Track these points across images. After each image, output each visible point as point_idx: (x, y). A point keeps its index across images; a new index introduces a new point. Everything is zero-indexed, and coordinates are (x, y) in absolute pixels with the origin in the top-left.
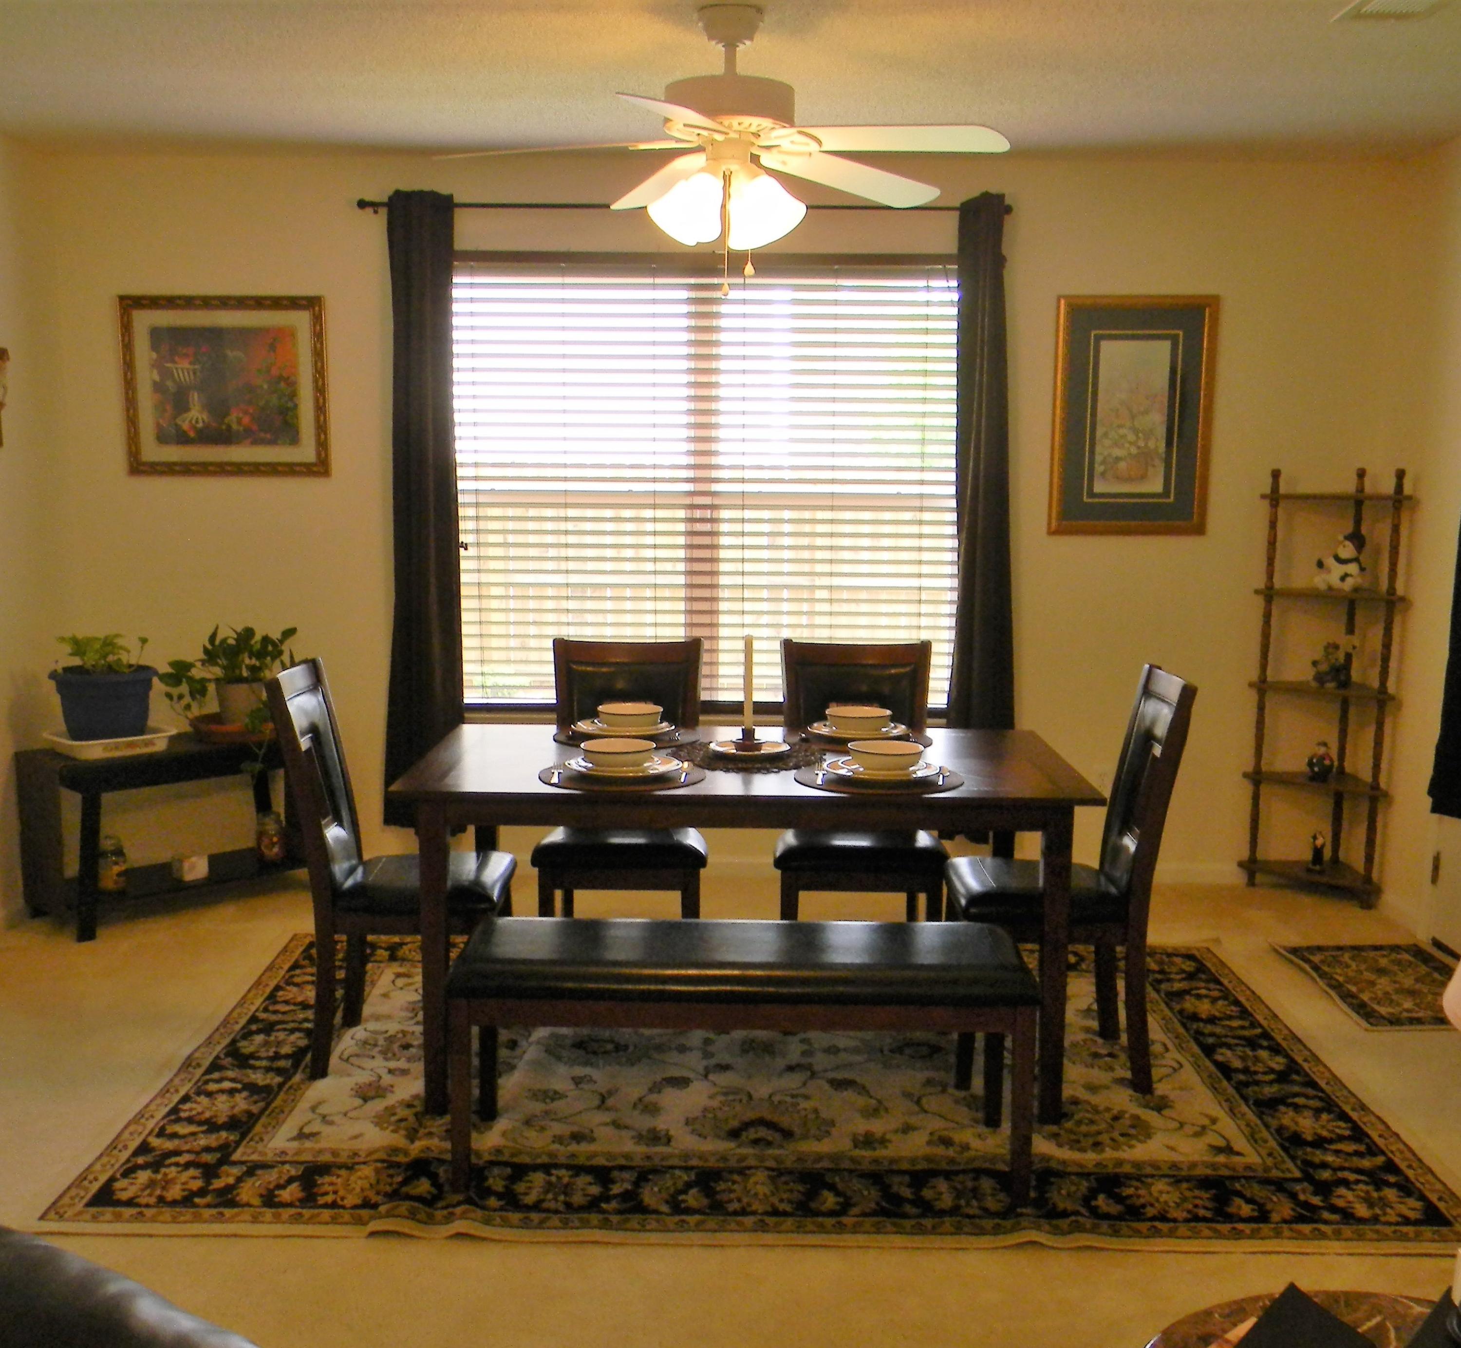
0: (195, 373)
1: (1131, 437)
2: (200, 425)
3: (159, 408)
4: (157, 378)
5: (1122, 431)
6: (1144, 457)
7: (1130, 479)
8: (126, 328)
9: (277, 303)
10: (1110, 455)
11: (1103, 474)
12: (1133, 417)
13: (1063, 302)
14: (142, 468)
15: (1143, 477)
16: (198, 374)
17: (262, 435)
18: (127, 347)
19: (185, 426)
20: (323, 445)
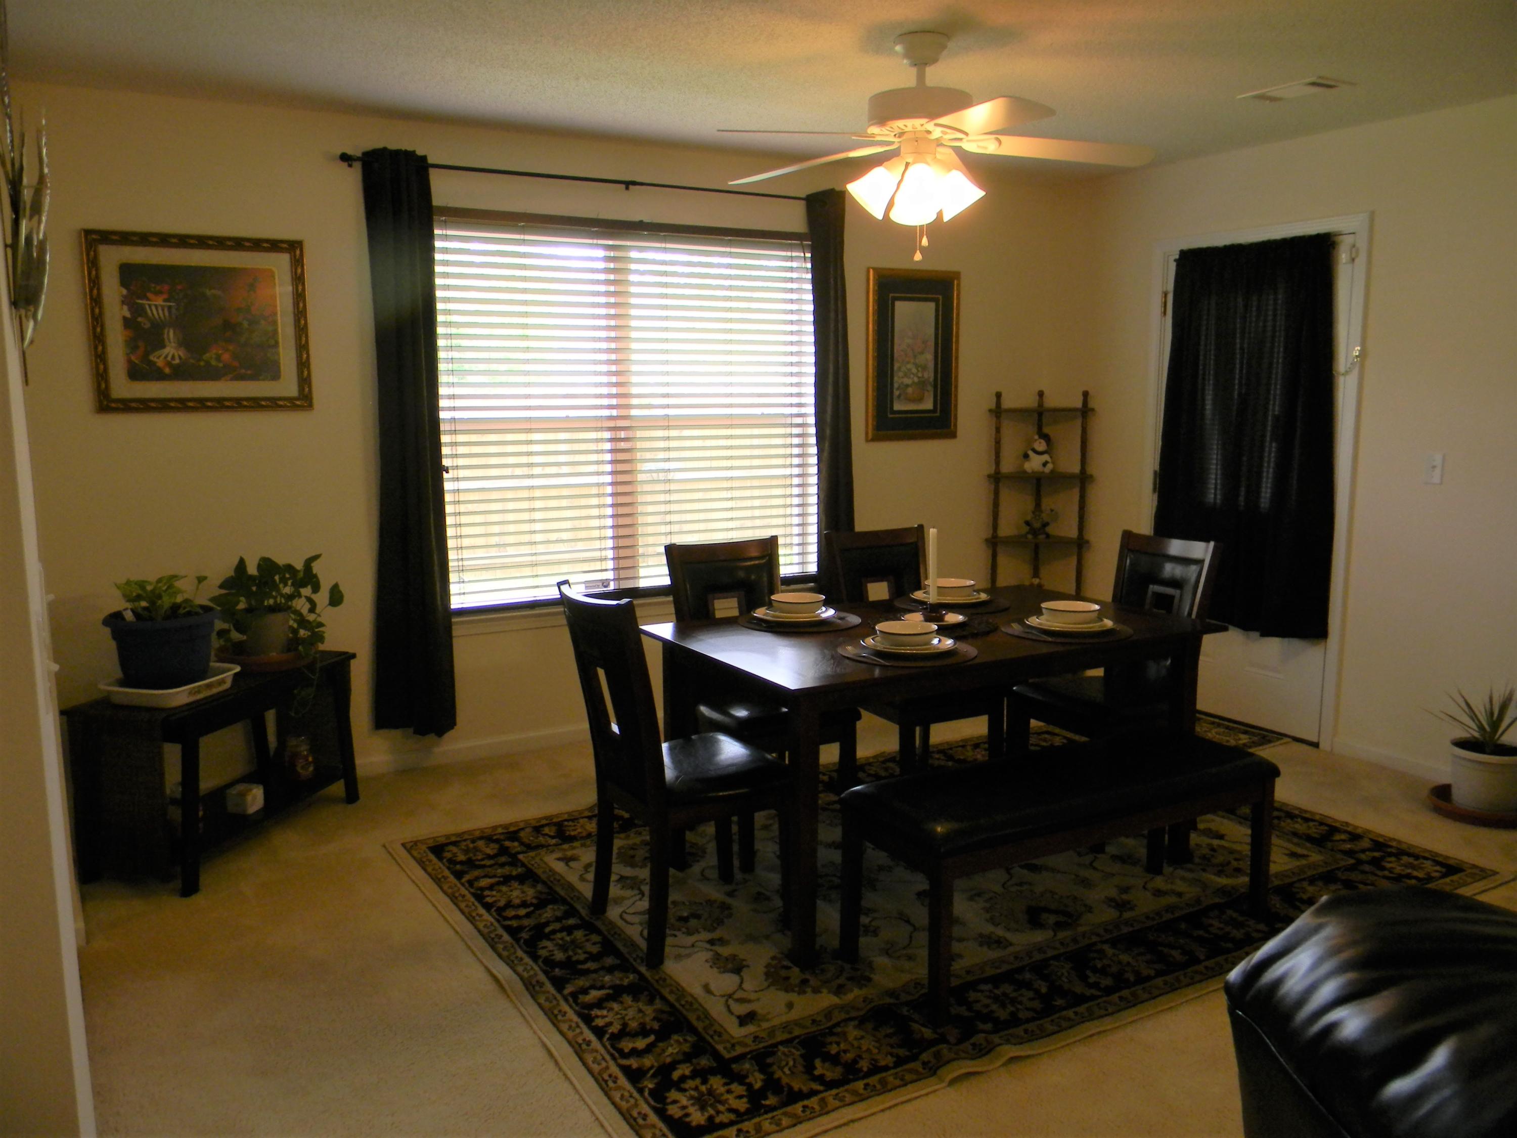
0: (170, 312)
1: (914, 370)
2: (177, 361)
3: (132, 345)
4: (128, 315)
5: (909, 366)
6: (922, 384)
7: (913, 401)
8: (93, 264)
9: (257, 245)
10: (902, 383)
11: (899, 396)
12: (915, 357)
13: (871, 272)
14: (113, 405)
15: (920, 400)
16: (174, 311)
17: (243, 371)
18: (94, 282)
19: (160, 363)
20: (305, 381)
